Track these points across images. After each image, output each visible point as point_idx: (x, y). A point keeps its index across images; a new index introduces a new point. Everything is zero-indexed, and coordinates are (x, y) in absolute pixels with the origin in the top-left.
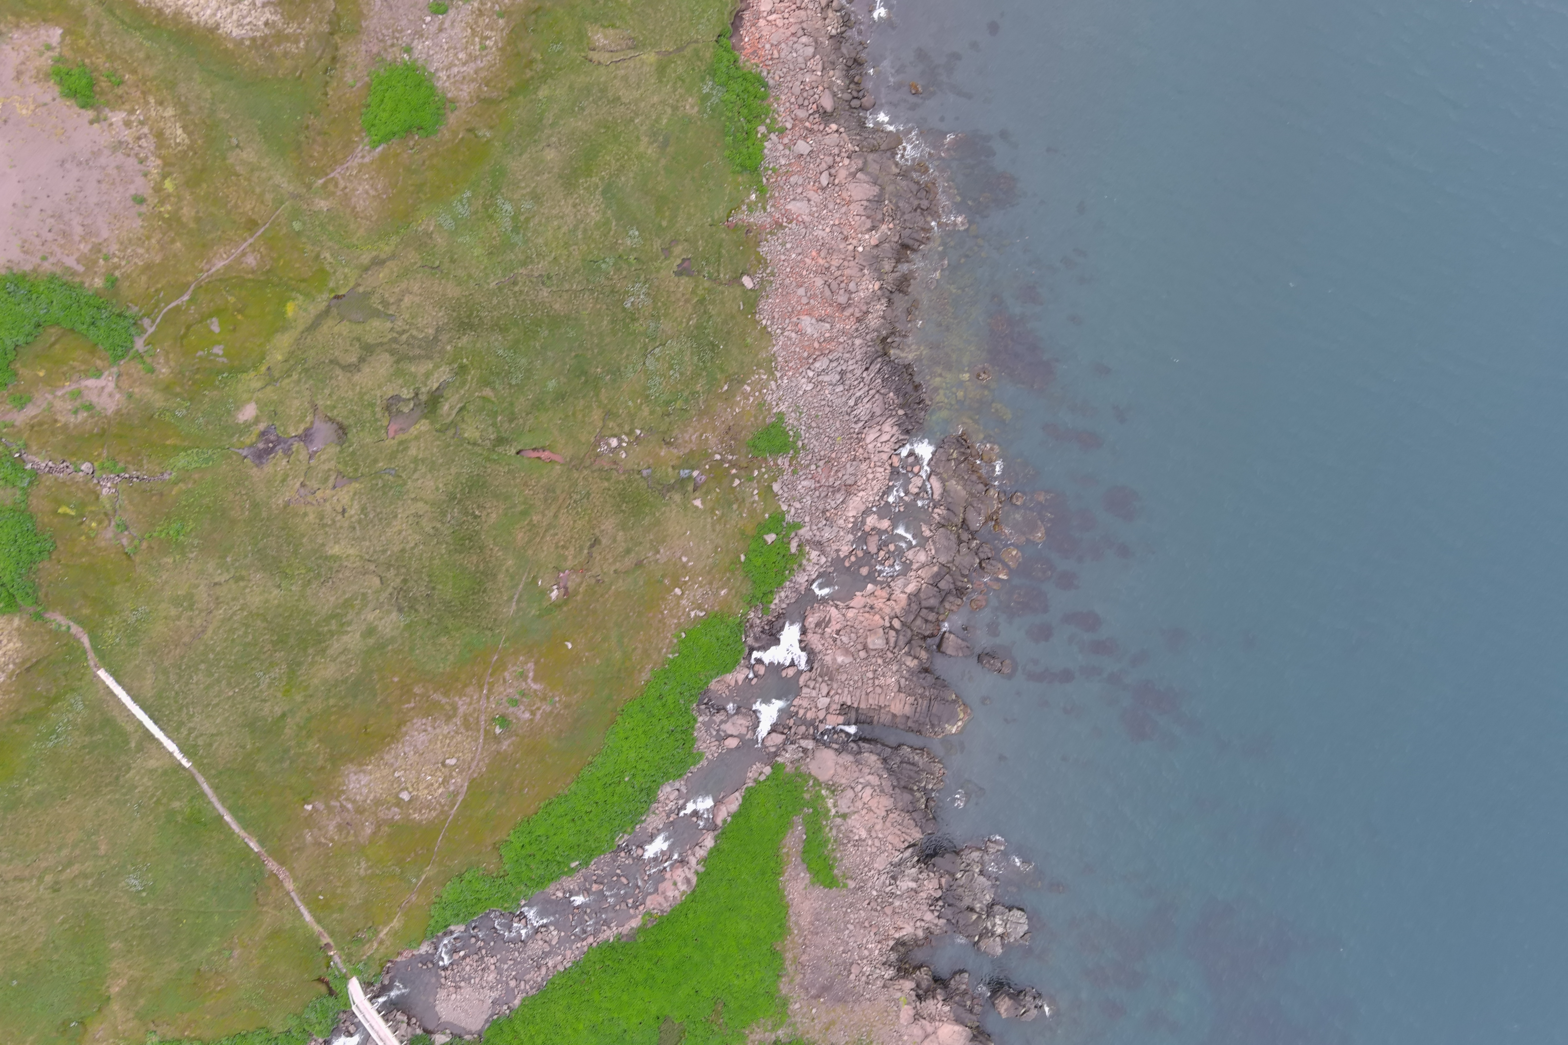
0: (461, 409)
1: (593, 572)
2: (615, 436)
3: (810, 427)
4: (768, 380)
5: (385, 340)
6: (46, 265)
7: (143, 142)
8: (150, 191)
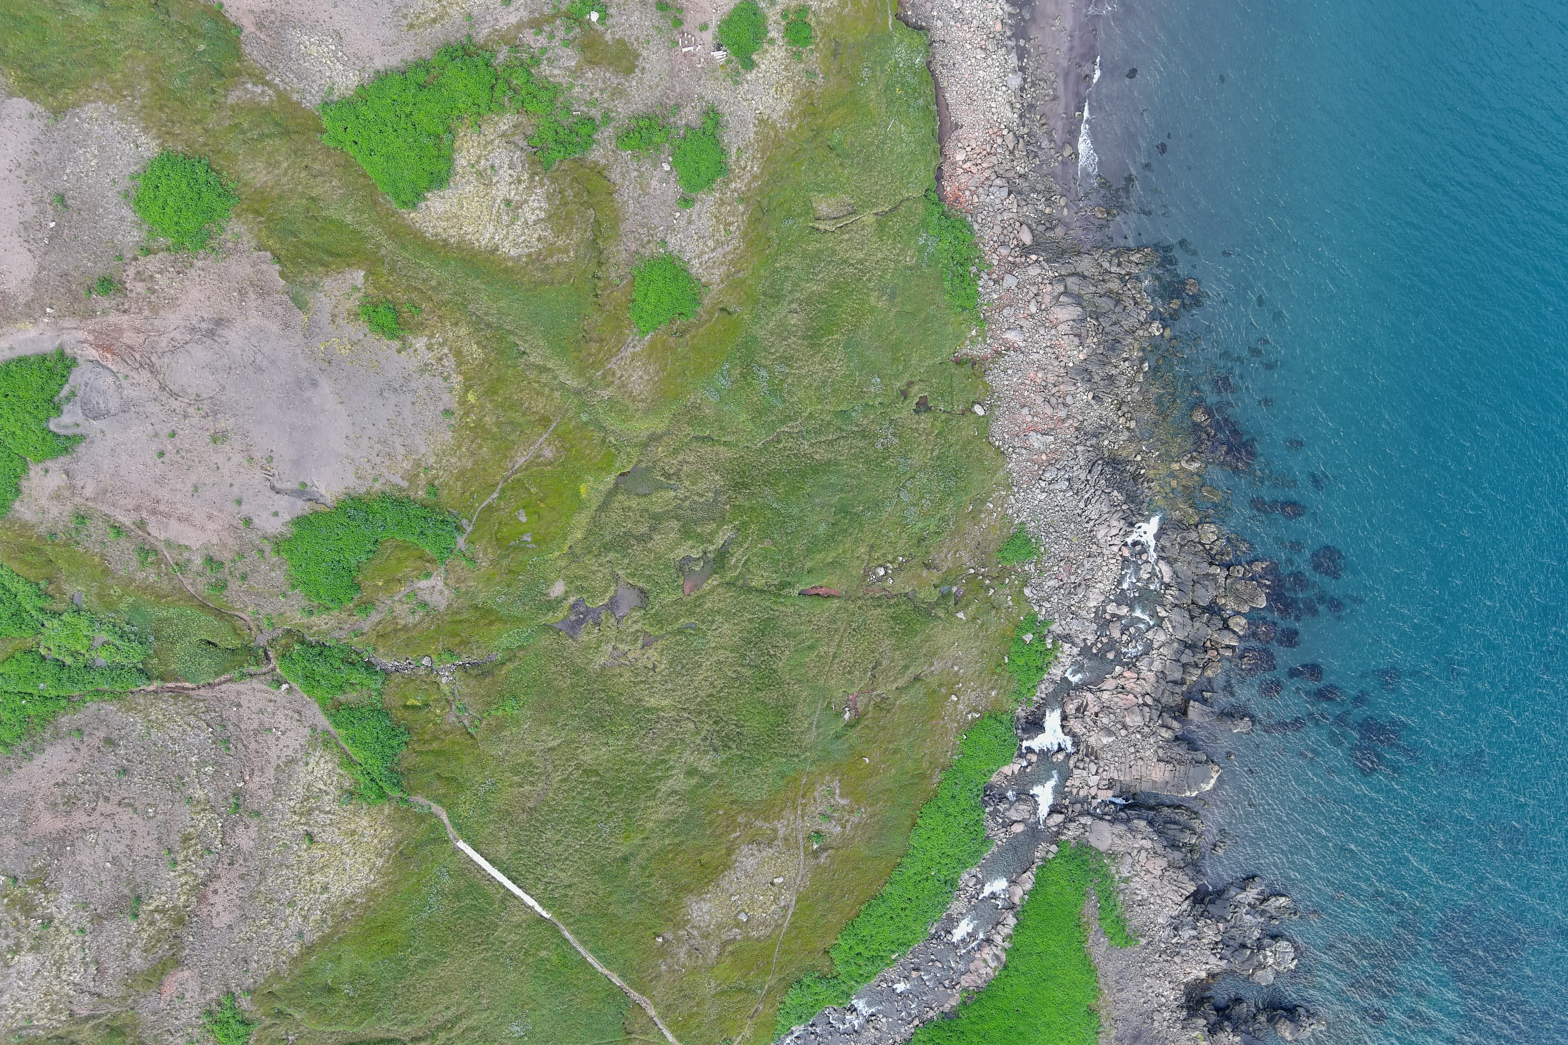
0: (746, 561)
1: (879, 692)
2: (881, 566)
3: (1048, 533)
4: (1008, 496)
5: (671, 507)
6: (378, 486)
7: (445, 362)
8: (456, 405)
